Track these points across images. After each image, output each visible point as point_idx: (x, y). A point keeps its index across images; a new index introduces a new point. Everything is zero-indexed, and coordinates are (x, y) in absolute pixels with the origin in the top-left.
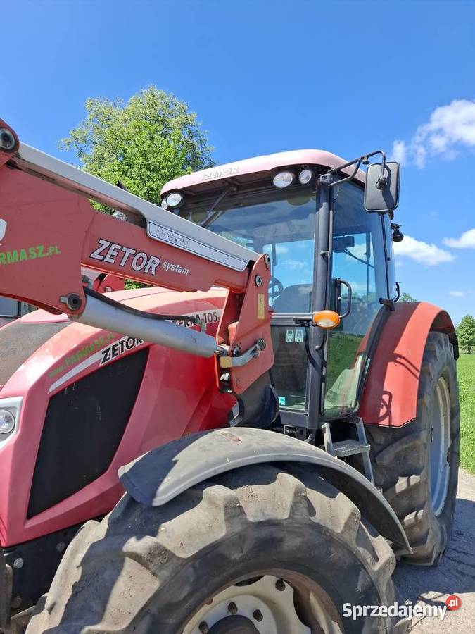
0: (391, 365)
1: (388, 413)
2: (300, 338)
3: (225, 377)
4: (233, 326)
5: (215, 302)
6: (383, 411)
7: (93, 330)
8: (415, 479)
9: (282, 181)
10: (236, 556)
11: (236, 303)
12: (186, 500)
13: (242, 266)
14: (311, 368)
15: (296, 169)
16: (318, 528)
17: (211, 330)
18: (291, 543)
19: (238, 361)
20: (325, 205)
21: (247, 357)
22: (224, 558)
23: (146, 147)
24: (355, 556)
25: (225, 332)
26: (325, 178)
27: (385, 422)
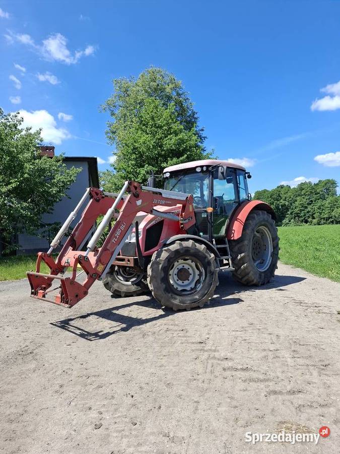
0: (236, 222)
1: (233, 236)
2: (206, 216)
3: (182, 226)
4: (183, 214)
5: (179, 207)
6: (232, 235)
7: (153, 216)
8: (242, 255)
9: (198, 170)
10: (181, 252)
11: (184, 208)
12: (173, 243)
13: (185, 199)
14: (209, 224)
15: (202, 167)
16: (197, 249)
17: (178, 215)
18: (192, 251)
19: (184, 222)
20: (211, 176)
21: (187, 221)
22: (179, 252)
23: (153, 114)
24: (205, 255)
25: (182, 215)
26: (210, 168)
27: (232, 239)
